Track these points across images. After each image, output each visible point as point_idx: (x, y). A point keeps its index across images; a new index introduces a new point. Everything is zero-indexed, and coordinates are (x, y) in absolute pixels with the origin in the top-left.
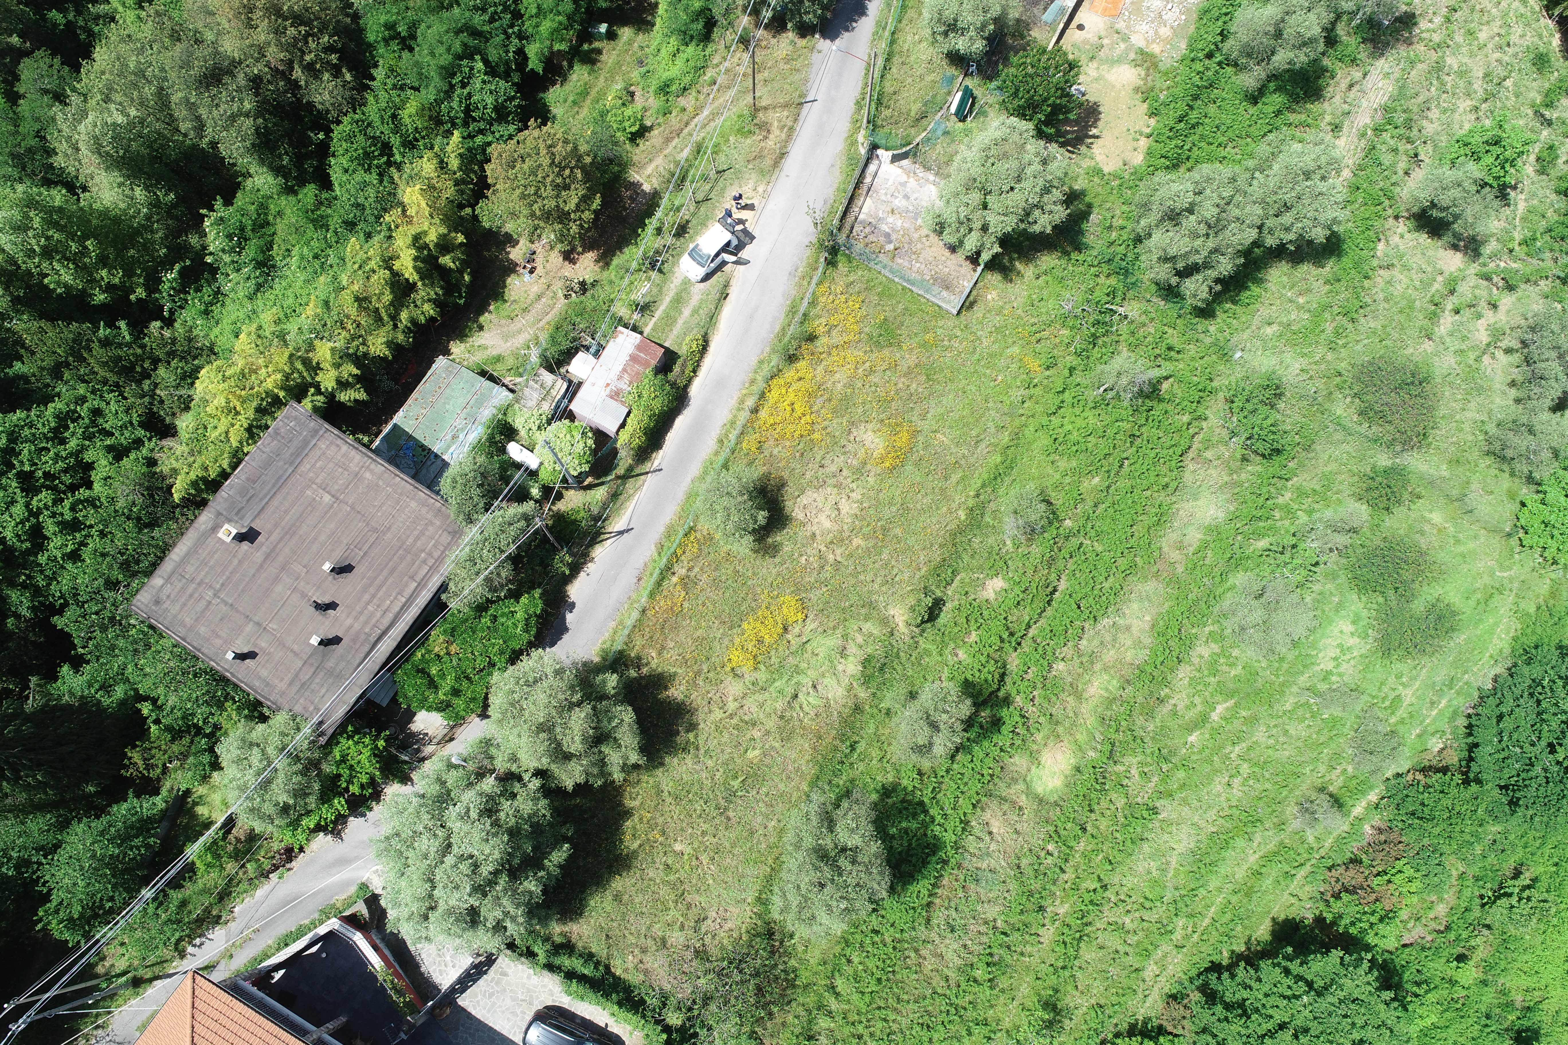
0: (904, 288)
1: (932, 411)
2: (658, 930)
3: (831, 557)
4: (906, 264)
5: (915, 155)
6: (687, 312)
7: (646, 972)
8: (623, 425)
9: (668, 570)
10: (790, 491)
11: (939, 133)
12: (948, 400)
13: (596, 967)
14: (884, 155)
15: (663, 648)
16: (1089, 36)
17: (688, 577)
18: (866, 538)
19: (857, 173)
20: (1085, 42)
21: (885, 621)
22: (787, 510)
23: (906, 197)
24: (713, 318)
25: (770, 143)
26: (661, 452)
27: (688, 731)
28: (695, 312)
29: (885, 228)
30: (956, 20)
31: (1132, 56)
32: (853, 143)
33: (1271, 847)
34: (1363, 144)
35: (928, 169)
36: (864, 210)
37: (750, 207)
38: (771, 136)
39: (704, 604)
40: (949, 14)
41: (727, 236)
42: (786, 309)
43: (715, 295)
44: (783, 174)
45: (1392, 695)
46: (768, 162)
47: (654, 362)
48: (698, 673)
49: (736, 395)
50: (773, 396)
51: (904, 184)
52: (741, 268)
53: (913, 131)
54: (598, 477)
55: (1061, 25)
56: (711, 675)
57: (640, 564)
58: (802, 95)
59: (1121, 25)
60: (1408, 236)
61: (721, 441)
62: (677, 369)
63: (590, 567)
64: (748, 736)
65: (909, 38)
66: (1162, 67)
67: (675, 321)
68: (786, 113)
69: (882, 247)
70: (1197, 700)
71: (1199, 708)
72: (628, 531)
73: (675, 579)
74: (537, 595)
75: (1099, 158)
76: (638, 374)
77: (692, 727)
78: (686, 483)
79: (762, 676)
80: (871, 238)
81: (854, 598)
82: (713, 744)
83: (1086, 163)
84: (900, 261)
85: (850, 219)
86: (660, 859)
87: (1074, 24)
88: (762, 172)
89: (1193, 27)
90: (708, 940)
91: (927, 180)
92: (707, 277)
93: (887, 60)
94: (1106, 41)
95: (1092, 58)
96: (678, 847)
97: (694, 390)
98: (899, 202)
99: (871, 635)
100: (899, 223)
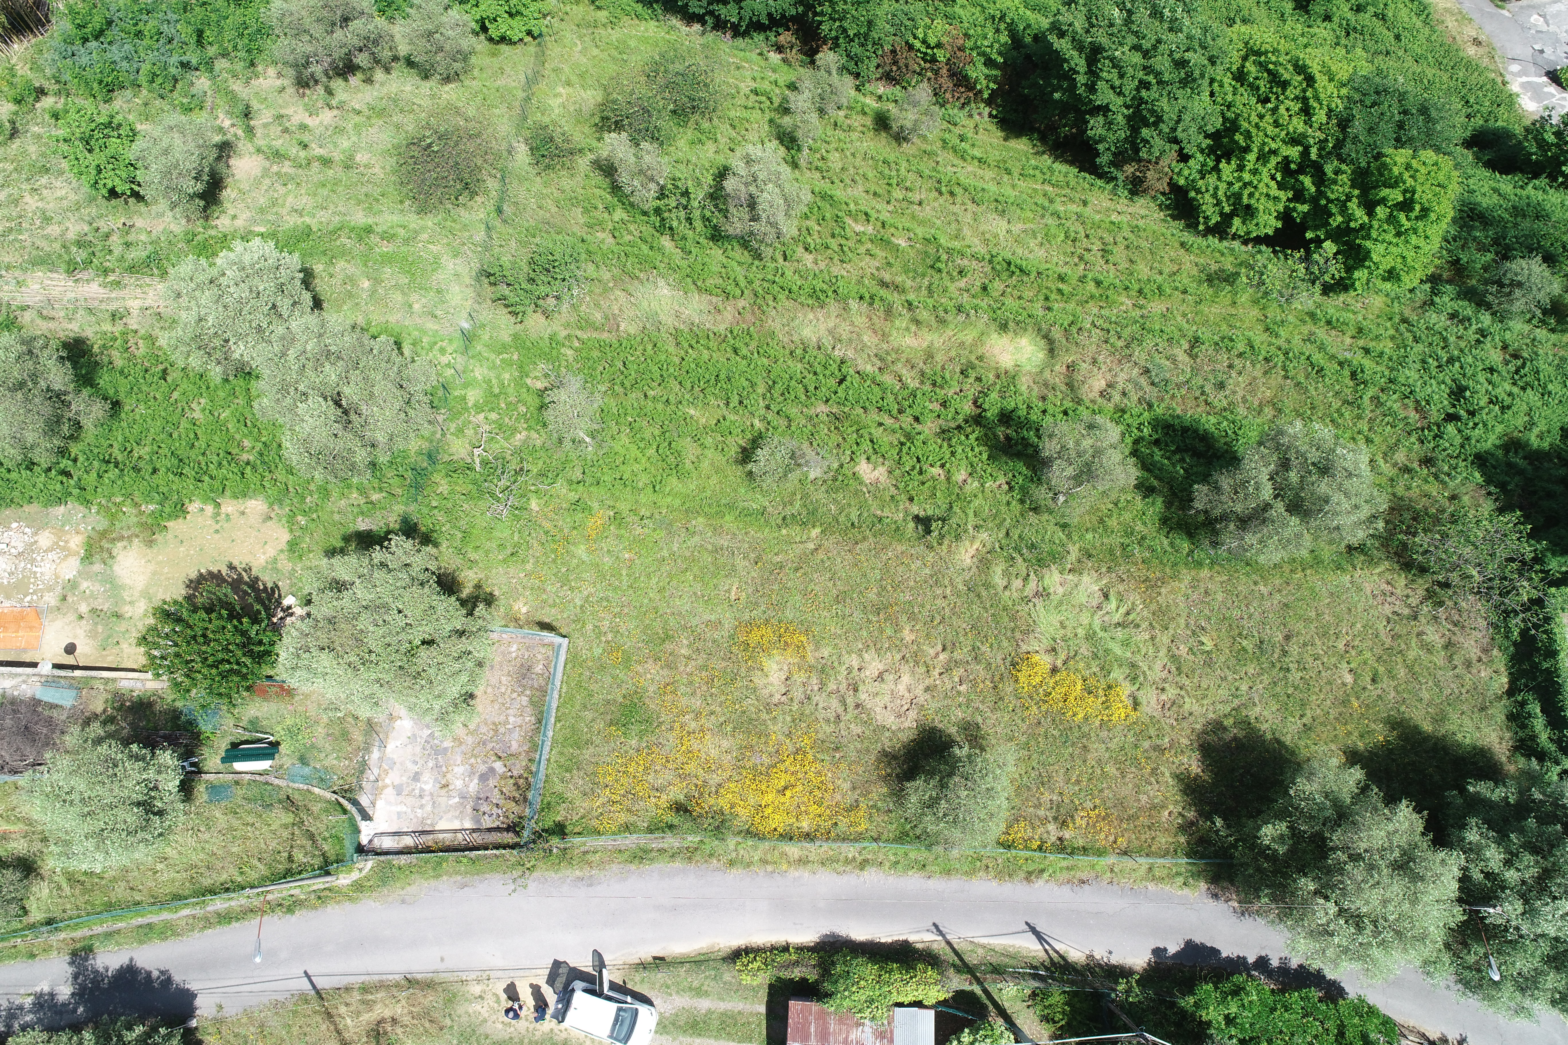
0: (558, 720)
1: (706, 617)
2: (1440, 658)
3: (943, 657)
4: (516, 735)
5: (350, 790)
6: (704, 1004)
7: (1485, 651)
8: (918, 1004)
9: (1061, 847)
10: (887, 743)
11: (307, 770)
12: (683, 604)
13: (1523, 704)
14: (366, 833)
15: (1154, 807)
16: (81, 633)
17: (1055, 819)
18: (898, 629)
19: (403, 860)
20: (92, 634)
21: (984, 563)
22: (911, 735)
23: (416, 777)
24: (698, 962)
25: (399, 1010)
26: (912, 938)
27: (1225, 729)
28: (699, 992)
29: (474, 786)
30: (139, 804)
31: (98, 567)
32: (358, 887)
33: (951, 156)
34: (128, 279)
35: (363, 767)
36: (456, 825)
37: (512, 993)
38: (387, 1013)
39: (1078, 782)
40: (132, 817)
41: (580, 998)
42: (647, 867)
43: (660, 976)
44: (442, 967)
45: (753, 97)
46: (429, 999)
47: (814, 1006)
48: (1157, 748)
49: (795, 873)
50: (778, 821)
51: (399, 790)
52: (607, 959)
53: (316, 808)
54: (984, 1007)
55: (78, 673)
56: (1152, 732)
57: (1066, 889)
58: (303, 998)
59: (51, 599)
60: (231, 212)
61: (863, 865)
62: (796, 974)
63: (1100, 954)
64: (1191, 657)
65: (165, 877)
66: (102, 523)
67: (724, 1014)
68: (343, 1009)
69: (503, 777)
70: (862, 250)
71: (869, 245)
72: (1033, 930)
73: (1067, 834)
74: (1191, 1000)
75: (271, 552)
76: (841, 1021)
77: (1217, 726)
78: (937, 885)
79: (1117, 674)
80: (496, 797)
81: (977, 610)
82: (1223, 693)
83: (285, 565)
84: (515, 746)
85: (478, 839)
86: (1373, 691)
87: (69, 660)
88: (451, 999)
89: (27, 508)
90: (1414, 601)
91: (381, 759)
92: (645, 1000)
93: (212, 892)
94: (84, 608)
95: (118, 616)
96: (1349, 679)
97: (808, 936)
98: (428, 783)
99: (1006, 573)
100: (459, 770)
